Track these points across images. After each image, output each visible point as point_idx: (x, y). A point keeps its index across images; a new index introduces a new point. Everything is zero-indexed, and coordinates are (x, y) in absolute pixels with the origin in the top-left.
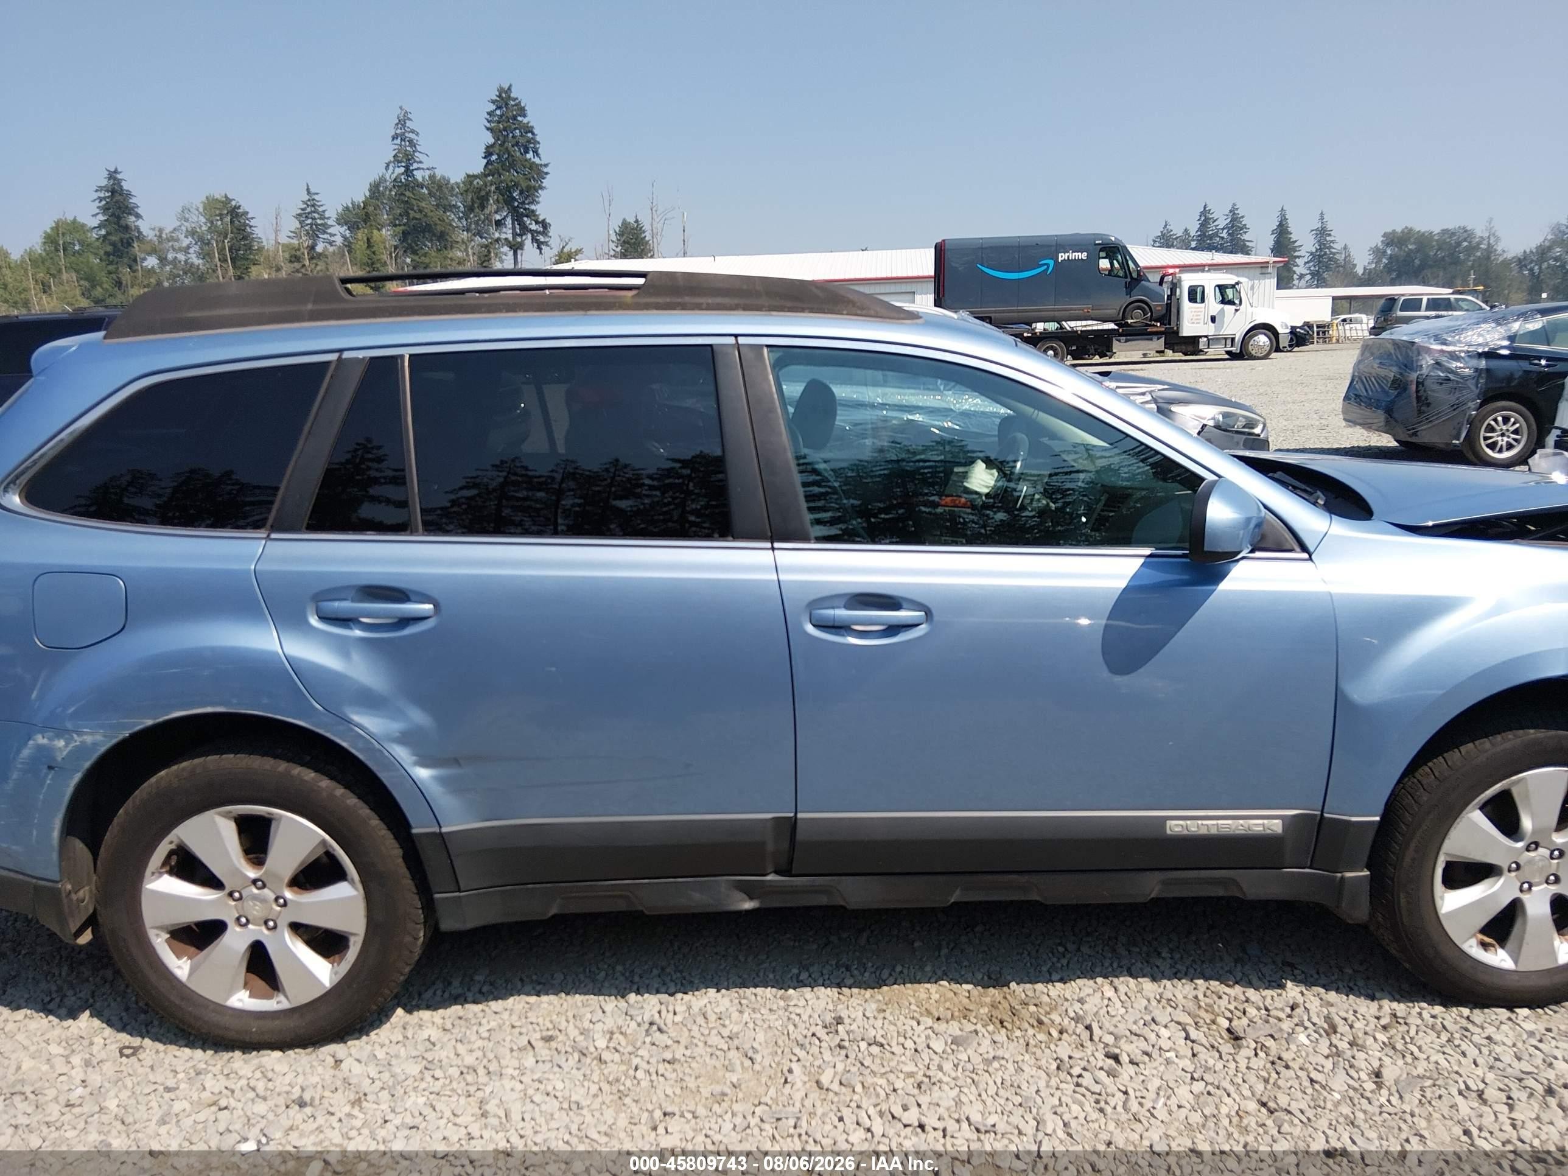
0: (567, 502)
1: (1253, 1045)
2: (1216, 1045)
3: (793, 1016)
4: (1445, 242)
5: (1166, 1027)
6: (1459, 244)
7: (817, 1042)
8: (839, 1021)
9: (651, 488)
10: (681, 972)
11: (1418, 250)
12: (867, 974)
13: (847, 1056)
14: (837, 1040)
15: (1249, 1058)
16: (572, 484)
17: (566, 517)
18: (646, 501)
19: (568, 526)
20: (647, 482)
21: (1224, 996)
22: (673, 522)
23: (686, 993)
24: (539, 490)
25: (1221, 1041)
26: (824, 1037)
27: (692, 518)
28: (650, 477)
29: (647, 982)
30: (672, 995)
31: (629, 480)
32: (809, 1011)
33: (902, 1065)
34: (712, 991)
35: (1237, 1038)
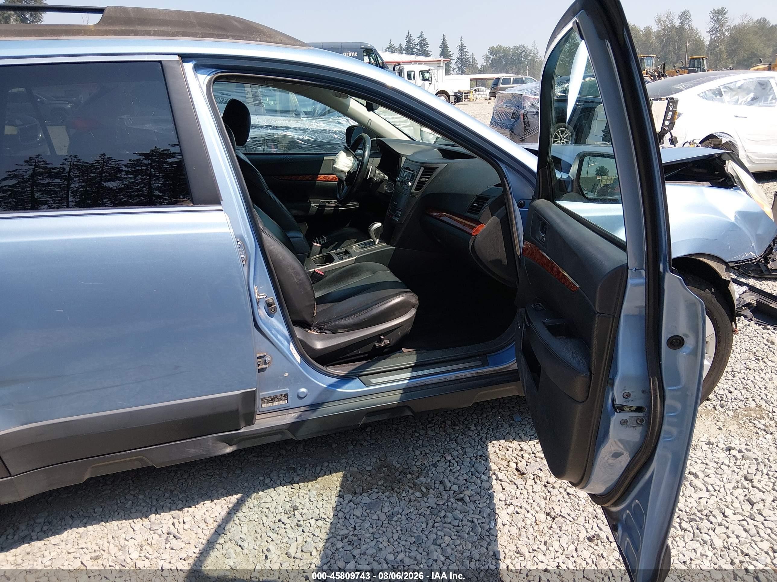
0: (75, 185)
1: (532, 477)
2: (513, 480)
3: (265, 510)
4: (515, 52)
5: (483, 474)
6: (521, 53)
7: (283, 526)
8: (295, 508)
9: (127, 173)
10: (185, 492)
11: (504, 56)
12: (307, 472)
13: (303, 531)
14: (295, 521)
15: (532, 486)
16: (77, 173)
17: (75, 196)
18: (125, 182)
19: (76, 202)
20: (125, 169)
21: (509, 449)
22: (145, 196)
23: (190, 507)
24: (56, 178)
25: (515, 477)
26: (288, 521)
27: (156, 193)
28: (126, 166)
29: (162, 503)
30: (180, 510)
31: (113, 168)
32: (274, 504)
33: (339, 531)
34: (208, 503)
35: (523, 474)
